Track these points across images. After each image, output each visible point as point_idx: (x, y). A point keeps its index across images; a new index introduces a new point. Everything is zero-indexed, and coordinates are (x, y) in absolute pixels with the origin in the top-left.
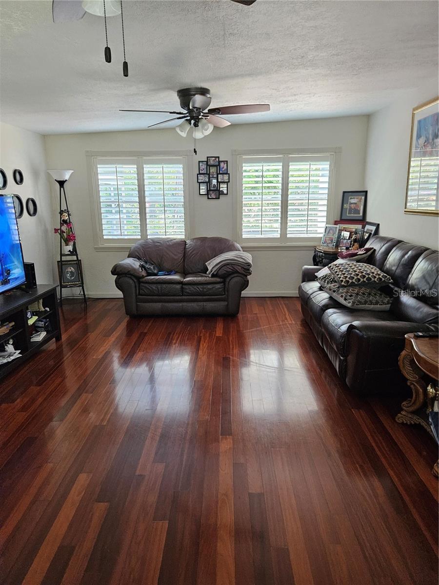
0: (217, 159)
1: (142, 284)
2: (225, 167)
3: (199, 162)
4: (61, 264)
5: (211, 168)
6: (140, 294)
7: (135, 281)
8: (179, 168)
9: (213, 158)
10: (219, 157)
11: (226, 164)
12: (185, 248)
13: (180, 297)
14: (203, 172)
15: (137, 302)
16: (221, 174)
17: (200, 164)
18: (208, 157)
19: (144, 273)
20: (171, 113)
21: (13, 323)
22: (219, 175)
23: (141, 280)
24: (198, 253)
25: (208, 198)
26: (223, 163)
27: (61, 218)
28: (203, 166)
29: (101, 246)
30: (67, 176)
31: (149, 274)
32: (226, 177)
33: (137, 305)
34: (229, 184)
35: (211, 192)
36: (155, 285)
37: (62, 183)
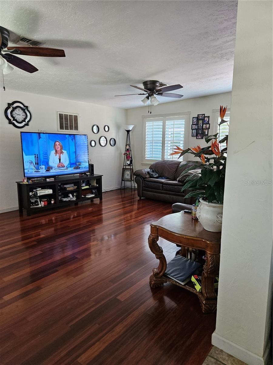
0: (203, 116)
1: (145, 181)
2: (208, 120)
3: (193, 118)
4: (124, 170)
5: (199, 121)
6: (144, 187)
7: (143, 179)
8: (183, 122)
9: (201, 115)
10: (204, 114)
11: (208, 118)
12: (178, 166)
13: (161, 191)
14: (195, 123)
15: (142, 191)
16: (205, 124)
17: (194, 119)
18: (198, 115)
19: (148, 176)
20: (139, 94)
21: (77, 187)
22: (204, 125)
23: (145, 179)
24: (182, 169)
25: (197, 138)
26: (206, 118)
27: (126, 148)
28: (195, 120)
29: (144, 163)
30: (130, 128)
31: (151, 177)
32: (208, 126)
33: (142, 192)
34: (209, 130)
35: (199, 135)
36: (150, 183)
37: (128, 131)
